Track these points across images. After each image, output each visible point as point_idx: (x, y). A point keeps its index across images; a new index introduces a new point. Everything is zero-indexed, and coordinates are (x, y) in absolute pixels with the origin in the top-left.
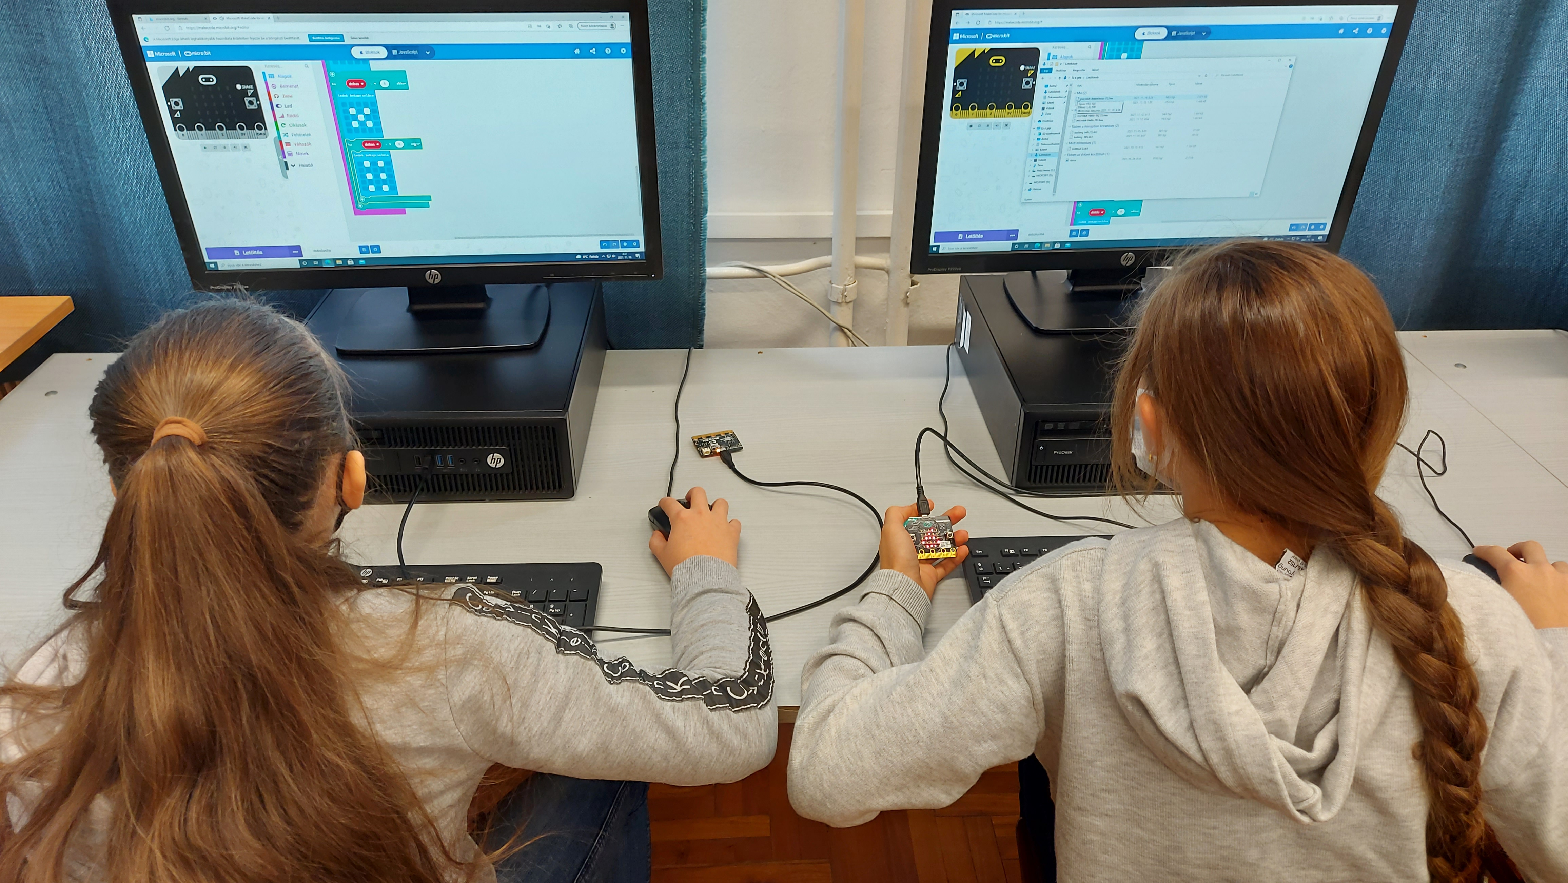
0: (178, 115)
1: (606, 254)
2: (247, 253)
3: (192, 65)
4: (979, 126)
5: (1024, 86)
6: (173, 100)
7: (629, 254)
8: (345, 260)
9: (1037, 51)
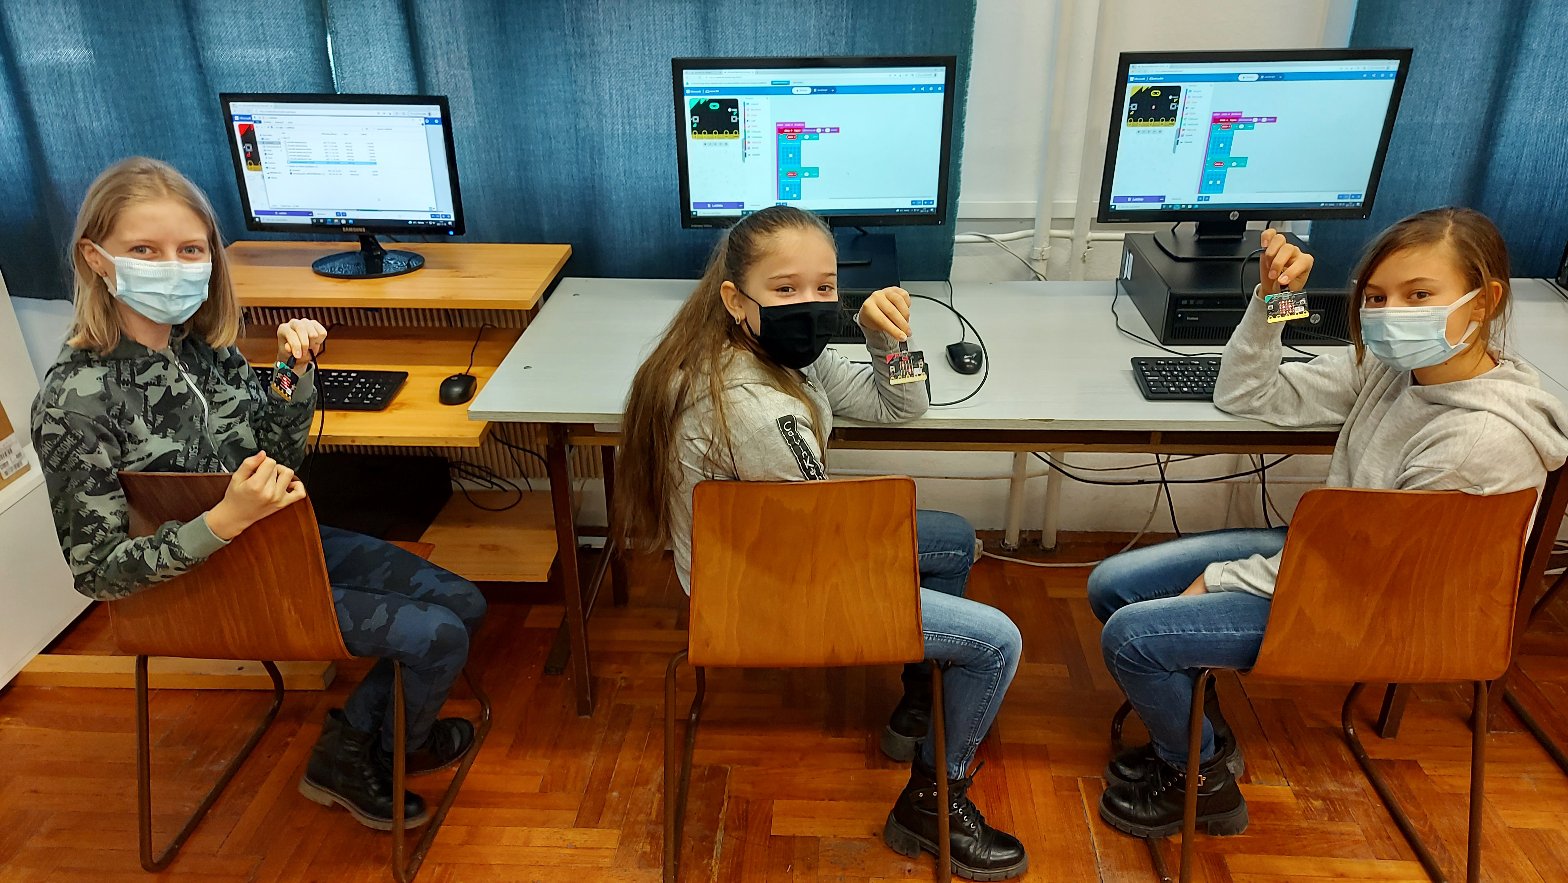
0: (696, 125)
1: (914, 209)
2: (715, 206)
3: (708, 98)
4: (1144, 132)
5: (1171, 108)
6: (694, 117)
7: (929, 209)
9: (1179, 87)
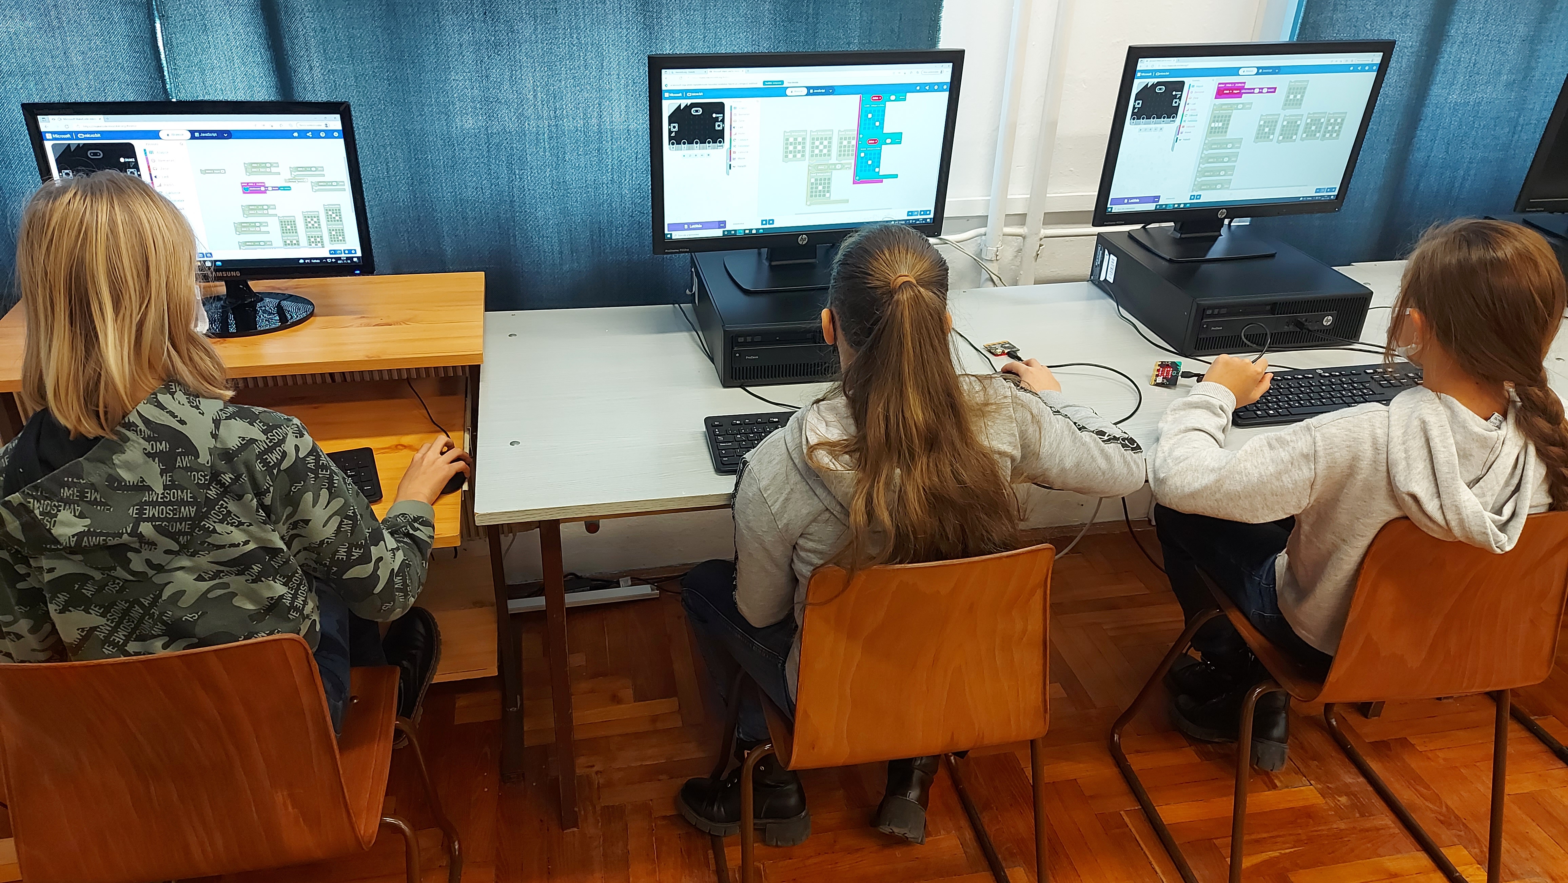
0: (673, 134)
1: (909, 220)
2: (693, 226)
3: (689, 102)
4: (1146, 129)
5: (1174, 104)
6: (673, 125)
7: (924, 219)
8: (751, 230)
9: (1183, 82)
